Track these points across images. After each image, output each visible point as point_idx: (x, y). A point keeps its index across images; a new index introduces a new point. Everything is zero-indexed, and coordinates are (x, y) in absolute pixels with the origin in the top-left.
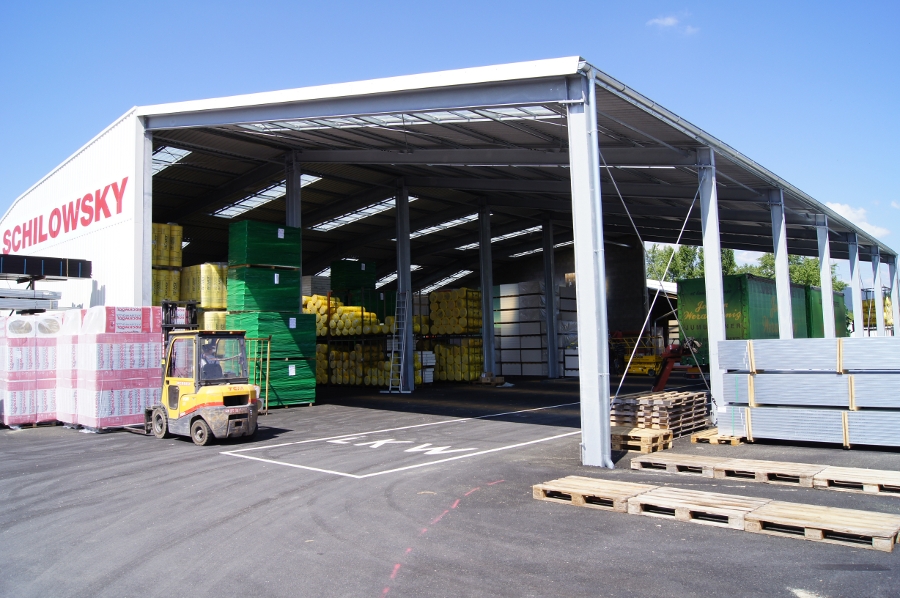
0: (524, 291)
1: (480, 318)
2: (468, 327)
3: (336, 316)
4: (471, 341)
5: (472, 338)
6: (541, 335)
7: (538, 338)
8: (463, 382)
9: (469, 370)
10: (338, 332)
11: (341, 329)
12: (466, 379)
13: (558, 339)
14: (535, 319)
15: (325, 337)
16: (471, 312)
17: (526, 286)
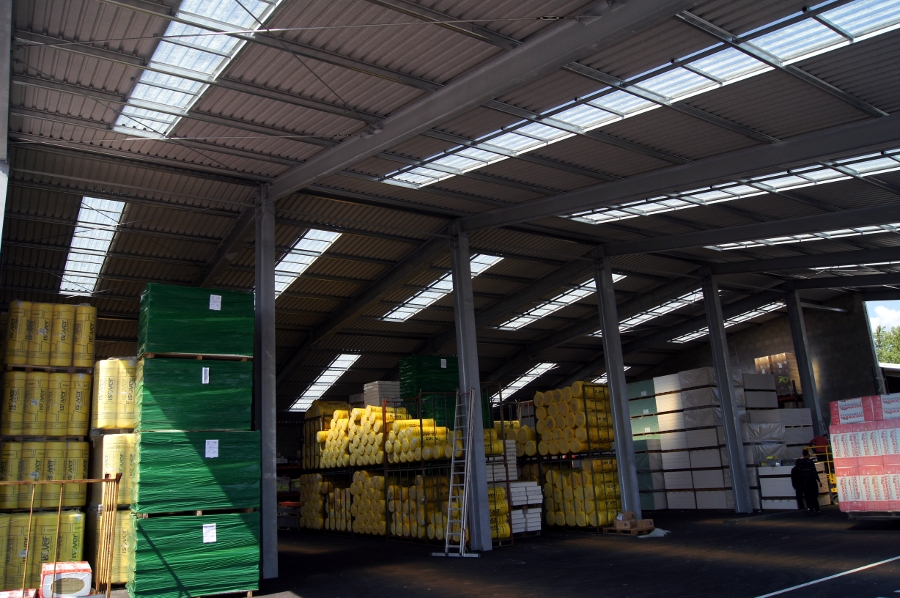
0: (688, 383)
1: (609, 427)
2: (589, 441)
3: (392, 434)
4: (596, 463)
5: (598, 457)
6: (719, 447)
7: (716, 451)
8: (589, 530)
9: (596, 509)
10: (396, 458)
11: (399, 454)
12: (594, 524)
13: (745, 451)
14: (707, 424)
15: (381, 465)
16: (593, 419)
17: (692, 376)
